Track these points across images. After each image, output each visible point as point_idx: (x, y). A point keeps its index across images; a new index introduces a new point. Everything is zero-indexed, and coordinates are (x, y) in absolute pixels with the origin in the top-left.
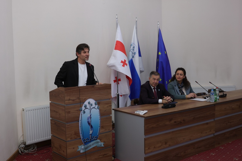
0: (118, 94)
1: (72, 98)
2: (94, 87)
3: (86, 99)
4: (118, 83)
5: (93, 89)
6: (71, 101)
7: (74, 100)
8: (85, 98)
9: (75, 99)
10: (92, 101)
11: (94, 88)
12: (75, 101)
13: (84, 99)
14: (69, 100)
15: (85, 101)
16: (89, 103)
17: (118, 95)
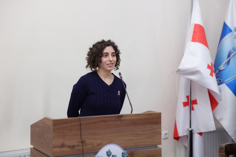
0: (190, 129)
1: (68, 143)
2: (122, 119)
3: (101, 144)
4: (192, 109)
5: (119, 122)
6: (65, 149)
7: (73, 147)
8: (99, 142)
9: (76, 144)
10: (116, 150)
11: (121, 121)
12: (76, 148)
13: (98, 145)
14: (63, 146)
15: (100, 149)
16: (109, 153)
17: (191, 133)
